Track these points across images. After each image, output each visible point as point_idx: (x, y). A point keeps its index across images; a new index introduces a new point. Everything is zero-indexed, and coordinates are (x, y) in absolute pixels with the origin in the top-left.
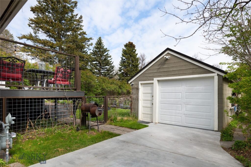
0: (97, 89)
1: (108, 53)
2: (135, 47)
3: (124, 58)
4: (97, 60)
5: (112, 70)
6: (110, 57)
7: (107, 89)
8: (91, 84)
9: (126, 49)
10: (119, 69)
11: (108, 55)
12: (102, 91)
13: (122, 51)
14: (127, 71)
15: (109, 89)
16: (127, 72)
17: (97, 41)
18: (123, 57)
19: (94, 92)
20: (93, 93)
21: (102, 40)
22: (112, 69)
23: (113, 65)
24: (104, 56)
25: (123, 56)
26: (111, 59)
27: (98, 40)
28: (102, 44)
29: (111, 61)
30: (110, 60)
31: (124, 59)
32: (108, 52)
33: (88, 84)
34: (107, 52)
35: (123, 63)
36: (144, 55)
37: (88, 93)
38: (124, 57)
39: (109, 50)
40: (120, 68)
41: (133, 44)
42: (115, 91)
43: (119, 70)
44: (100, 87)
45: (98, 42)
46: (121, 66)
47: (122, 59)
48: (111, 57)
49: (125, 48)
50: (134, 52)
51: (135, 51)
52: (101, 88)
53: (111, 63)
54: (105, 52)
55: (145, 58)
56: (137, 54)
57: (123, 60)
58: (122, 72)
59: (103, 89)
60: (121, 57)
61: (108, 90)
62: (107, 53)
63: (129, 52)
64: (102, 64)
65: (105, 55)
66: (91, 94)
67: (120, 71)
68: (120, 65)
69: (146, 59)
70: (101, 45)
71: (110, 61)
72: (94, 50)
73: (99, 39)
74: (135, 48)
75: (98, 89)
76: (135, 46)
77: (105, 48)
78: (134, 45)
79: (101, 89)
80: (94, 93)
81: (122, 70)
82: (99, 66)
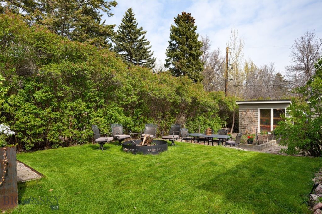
0: (129, 95)
1: (144, 37)
2: (194, 22)
3: (174, 42)
4: (125, 49)
5: (152, 66)
6: (148, 43)
7: (151, 94)
8: (113, 79)
9: (177, 27)
10: (165, 62)
11: (144, 40)
12: (140, 99)
13: (171, 30)
14: (181, 64)
15: (157, 93)
16: (180, 66)
17: (125, 15)
18: (172, 41)
19: (120, 100)
20: (118, 103)
21: (133, 14)
22: (152, 64)
23: (154, 58)
24: (138, 41)
25: (172, 38)
26: (150, 47)
27: (126, 13)
28: (133, 21)
29: (150, 52)
30: (148, 48)
31: (175, 45)
32: (144, 34)
33: (106, 79)
34: (142, 34)
35: (172, 51)
36: (208, 39)
37: (105, 103)
38: (175, 39)
39: (146, 32)
40: (167, 61)
41: (191, 16)
42: (169, 100)
43: (164, 65)
44: (134, 90)
45: (127, 16)
46: (169, 58)
47: (171, 44)
48: (149, 45)
49: (175, 25)
50: (193, 32)
51: (195, 29)
52: (136, 92)
53: (151, 53)
54: (140, 35)
55: (208, 45)
56: (198, 35)
57: (173, 46)
58: (170, 68)
59: (142, 94)
60: (169, 41)
61: (154, 96)
62: (142, 36)
63: (184, 31)
64: (134, 56)
65: (140, 40)
66: (113, 105)
67: (167, 65)
68: (167, 54)
69: (210, 47)
70: (131, 22)
71: (148, 50)
72: (120, 30)
73: (128, 13)
74: (195, 25)
75: (130, 93)
76: (194, 20)
77: (138, 27)
78: (192, 18)
79: (138, 94)
80: (121, 102)
81: (170, 64)
82: (129, 59)
